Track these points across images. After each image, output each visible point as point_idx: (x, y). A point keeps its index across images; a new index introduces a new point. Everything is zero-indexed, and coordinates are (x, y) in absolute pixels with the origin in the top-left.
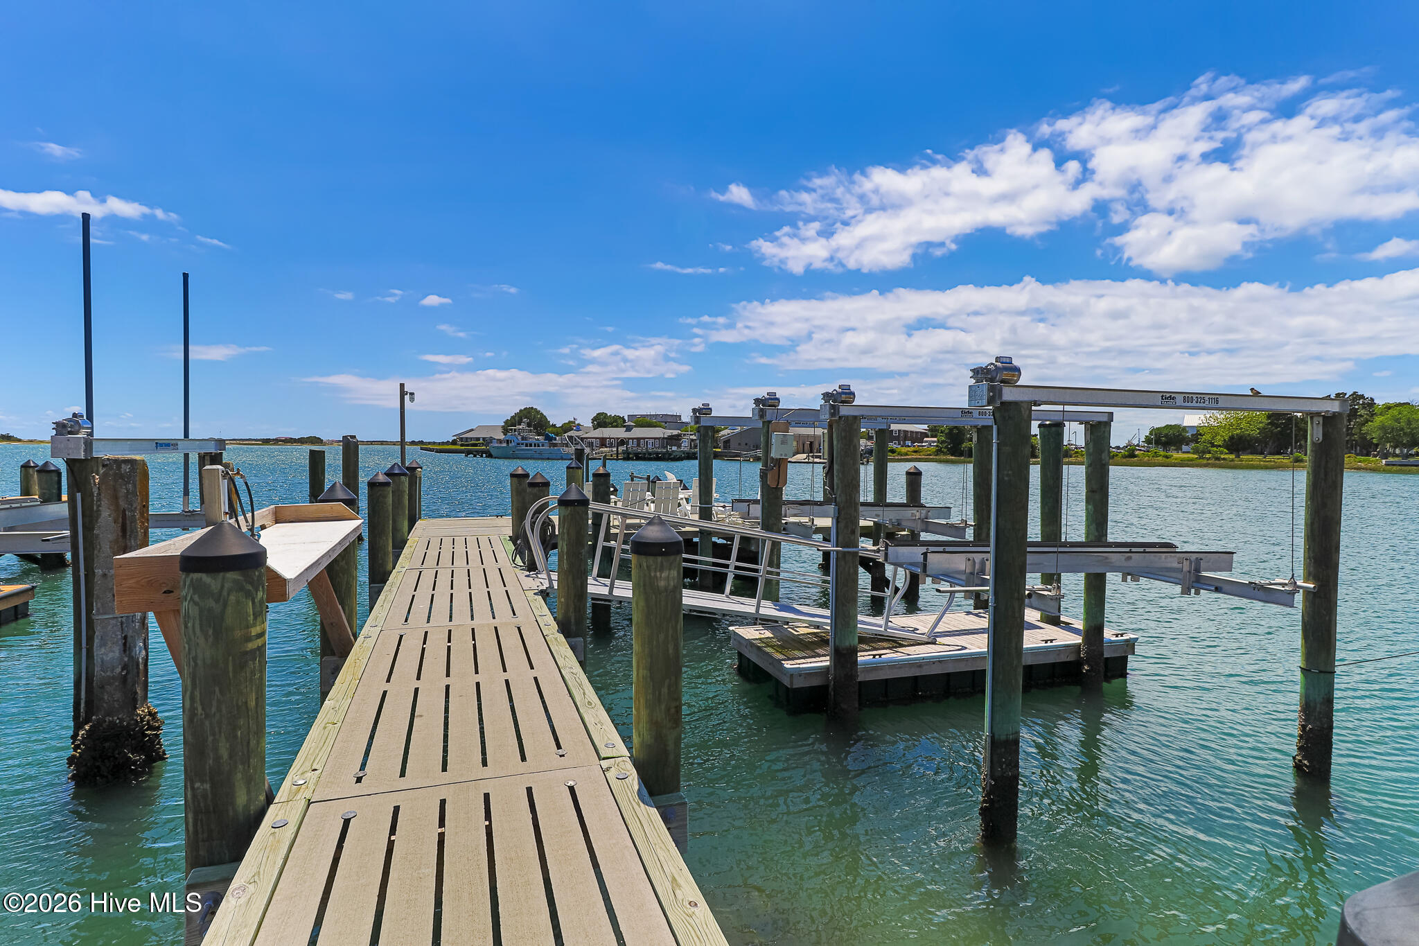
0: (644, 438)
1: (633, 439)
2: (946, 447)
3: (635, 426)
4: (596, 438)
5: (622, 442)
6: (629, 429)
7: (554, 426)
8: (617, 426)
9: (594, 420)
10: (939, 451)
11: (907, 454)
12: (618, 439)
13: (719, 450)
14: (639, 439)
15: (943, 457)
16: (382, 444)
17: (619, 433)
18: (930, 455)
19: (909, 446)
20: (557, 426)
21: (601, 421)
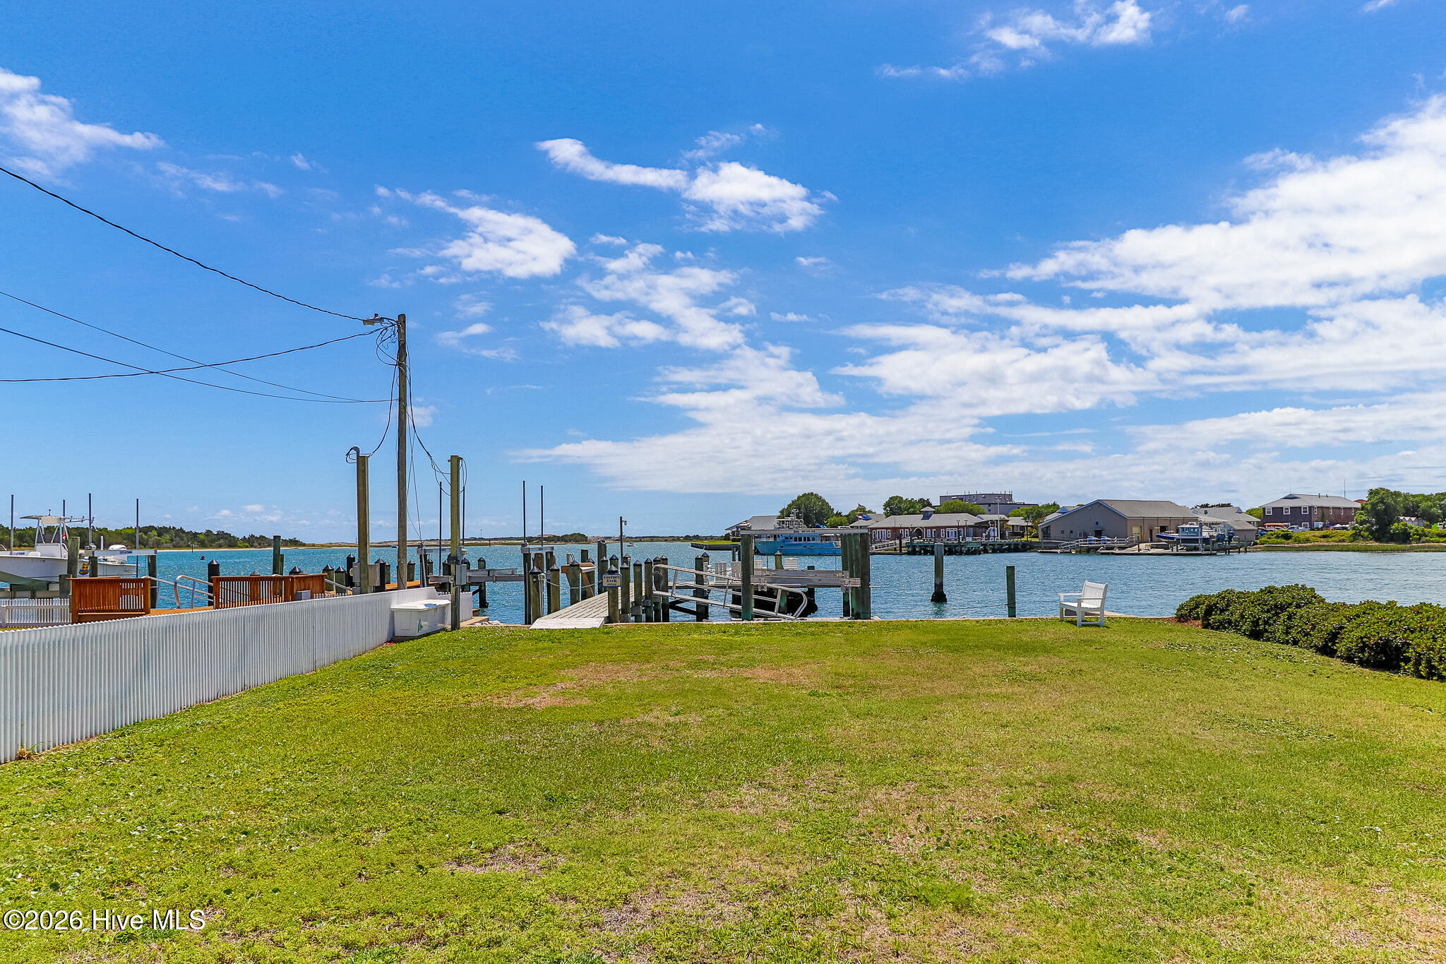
0: (945, 527)
1: (931, 528)
2: (1367, 529)
3: (934, 513)
4: (887, 528)
5: (919, 532)
6: (927, 516)
7: (839, 514)
8: (914, 513)
9: (887, 505)
10: (1355, 537)
11: (1308, 540)
12: (913, 528)
13: (1037, 540)
14: (938, 528)
15: (1361, 543)
16: (652, 541)
17: (916, 521)
18: (1343, 541)
19: (1318, 529)
20: (843, 514)
21: (895, 506)
